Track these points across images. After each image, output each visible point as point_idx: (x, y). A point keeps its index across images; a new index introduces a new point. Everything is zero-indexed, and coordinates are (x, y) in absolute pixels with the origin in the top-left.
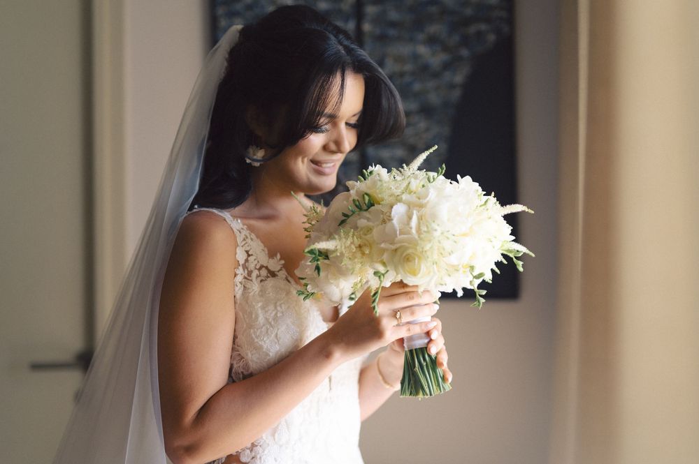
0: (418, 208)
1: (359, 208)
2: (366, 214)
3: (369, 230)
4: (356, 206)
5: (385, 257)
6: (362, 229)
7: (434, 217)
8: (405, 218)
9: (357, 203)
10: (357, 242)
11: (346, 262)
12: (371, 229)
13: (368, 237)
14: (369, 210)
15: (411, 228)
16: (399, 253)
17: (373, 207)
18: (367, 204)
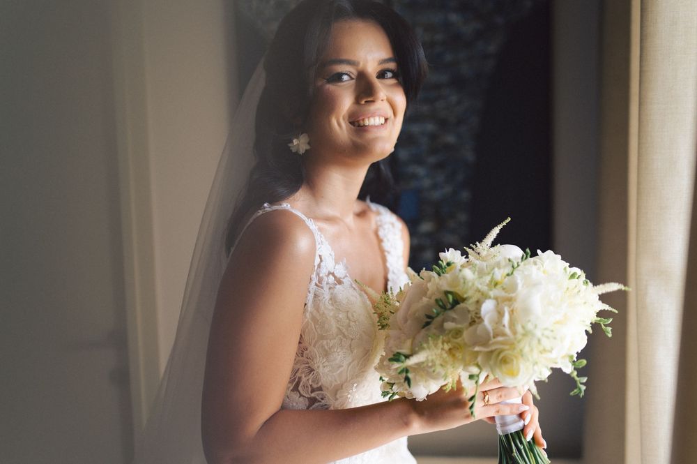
0: (507, 303)
1: (444, 308)
2: (452, 314)
3: (458, 333)
4: (440, 306)
5: (480, 359)
6: (450, 331)
7: (527, 311)
8: (495, 315)
9: (441, 303)
10: (447, 347)
11: (439, 369)
12: (460, 331)
13: (459, 340)
14: (455, 308)
15: (504, 326)
16: (494, 356)
17: (458, 306)
18: (452, 302)
